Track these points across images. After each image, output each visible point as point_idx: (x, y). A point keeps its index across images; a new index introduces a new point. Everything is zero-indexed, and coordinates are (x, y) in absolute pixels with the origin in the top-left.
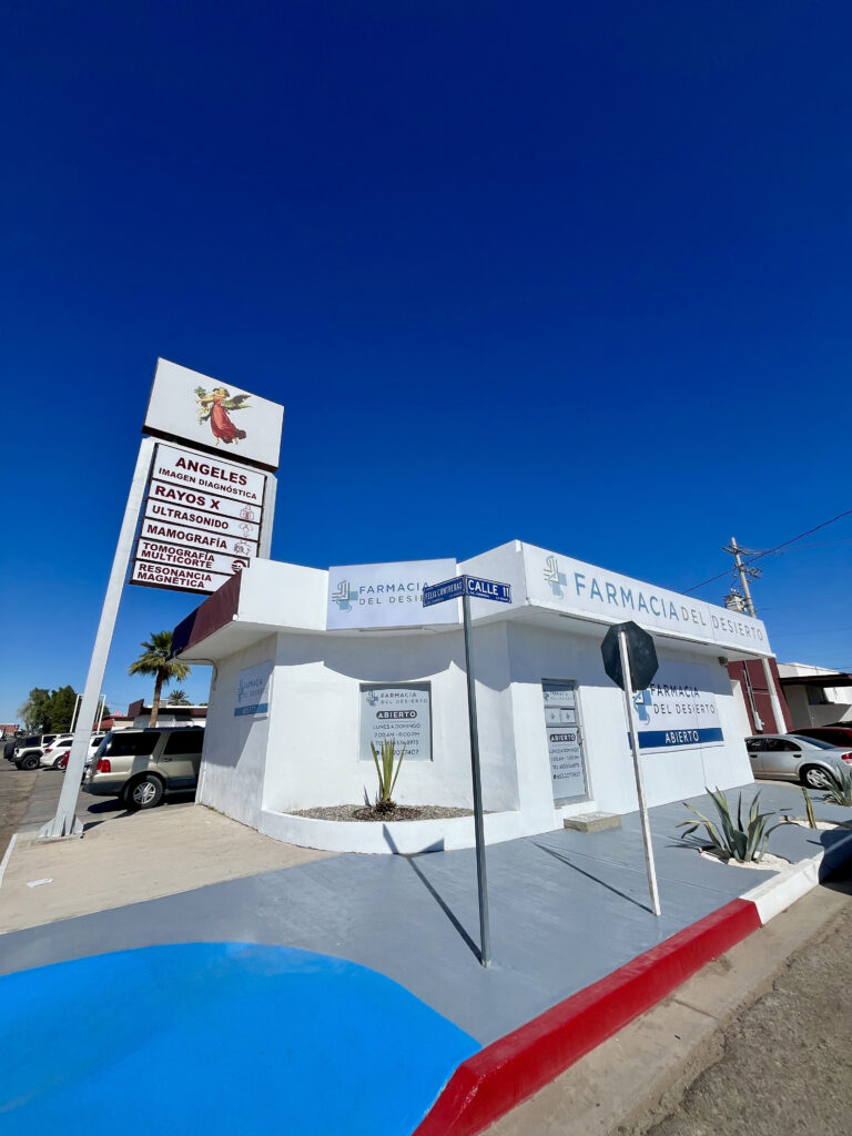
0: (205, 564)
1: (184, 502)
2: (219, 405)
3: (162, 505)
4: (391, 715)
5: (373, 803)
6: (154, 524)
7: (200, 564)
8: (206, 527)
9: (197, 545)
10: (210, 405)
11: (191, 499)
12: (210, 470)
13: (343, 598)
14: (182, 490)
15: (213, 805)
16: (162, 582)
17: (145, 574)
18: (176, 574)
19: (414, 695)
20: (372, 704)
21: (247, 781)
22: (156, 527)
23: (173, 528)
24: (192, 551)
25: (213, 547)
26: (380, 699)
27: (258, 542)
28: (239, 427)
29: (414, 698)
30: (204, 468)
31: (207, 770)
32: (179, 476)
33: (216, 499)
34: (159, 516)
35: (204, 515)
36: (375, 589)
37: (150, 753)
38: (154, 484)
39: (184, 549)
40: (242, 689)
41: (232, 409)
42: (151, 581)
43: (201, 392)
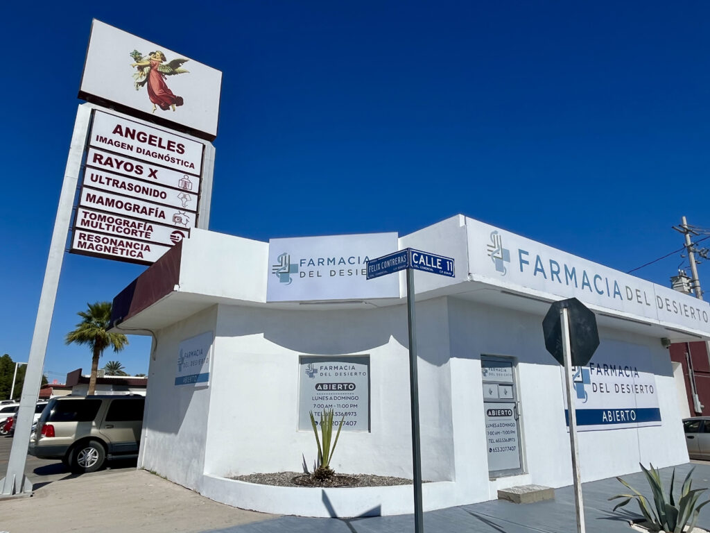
0: (144, 234)
1: (122, 170)
2: (156, 70)
3: (100, 173)
4: (330, 387)
5: (311, 470)
6: (92, 192)
7: (138, 234)
8: (144, 196)
9: (135, 214)
10: (146, 70)
11: (129, 167)
12: (148, 137)
13: (284, 271)
14: (120, 159)
15: (155, 470)
16: (102, 252)
17: (85, 243)
18: (115, 244)
19: (353, 368)
20: (311, 376)
21: (189, 446)
22: (94, 196)
23: (111, 197)
24: (131, 221)
25: (152, 217)
26: (319, 371)
27: (196, 213)
28: (176, 93)
29: (353, 371)
30: (142, 136)
31: (147, 435)
32: (116, 144)
33: (154, 168)
34: (97, 185)
35: (142, 184)
36: (316, 262)
37: (92, 420)
38: (92, 152)
39: (123, 219)
40: (183, 359)
41: (169, 74)
42: (90, 250)
43: (137, 56)
